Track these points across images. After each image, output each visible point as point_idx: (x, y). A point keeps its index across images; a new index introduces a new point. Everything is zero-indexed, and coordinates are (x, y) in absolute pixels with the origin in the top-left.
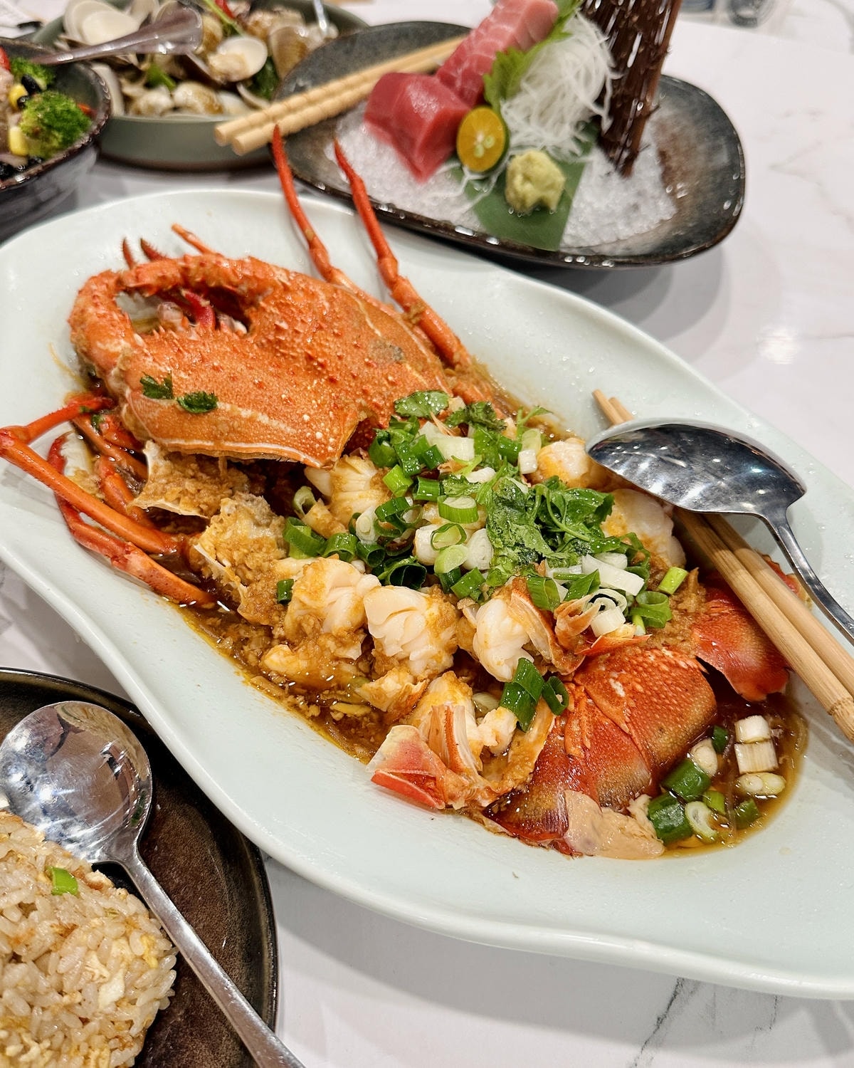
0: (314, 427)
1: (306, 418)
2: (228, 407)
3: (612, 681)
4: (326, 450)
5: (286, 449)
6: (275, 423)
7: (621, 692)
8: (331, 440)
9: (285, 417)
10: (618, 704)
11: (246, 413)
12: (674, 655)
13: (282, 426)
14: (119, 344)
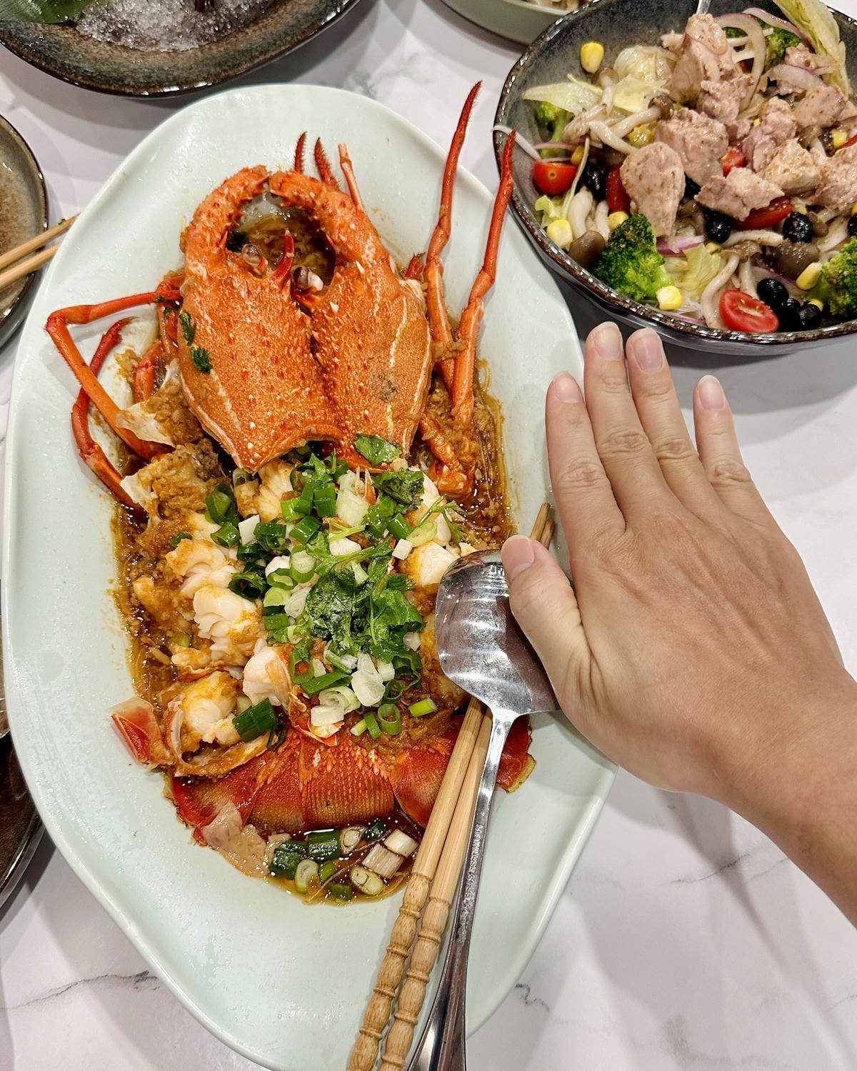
0: (254, 436)
1: (252, 425)
2: (216, 378)
3: (317, 751)
4: (248, 460)
5: (228, 440)
6: (233, 414)
7: (316, 763)
8: (256, 455)
9: (240, 415)
10: (308, 769)
11: (222, 392)
12: (376, 760)
13: (236, 420)
14: (196, 266)
